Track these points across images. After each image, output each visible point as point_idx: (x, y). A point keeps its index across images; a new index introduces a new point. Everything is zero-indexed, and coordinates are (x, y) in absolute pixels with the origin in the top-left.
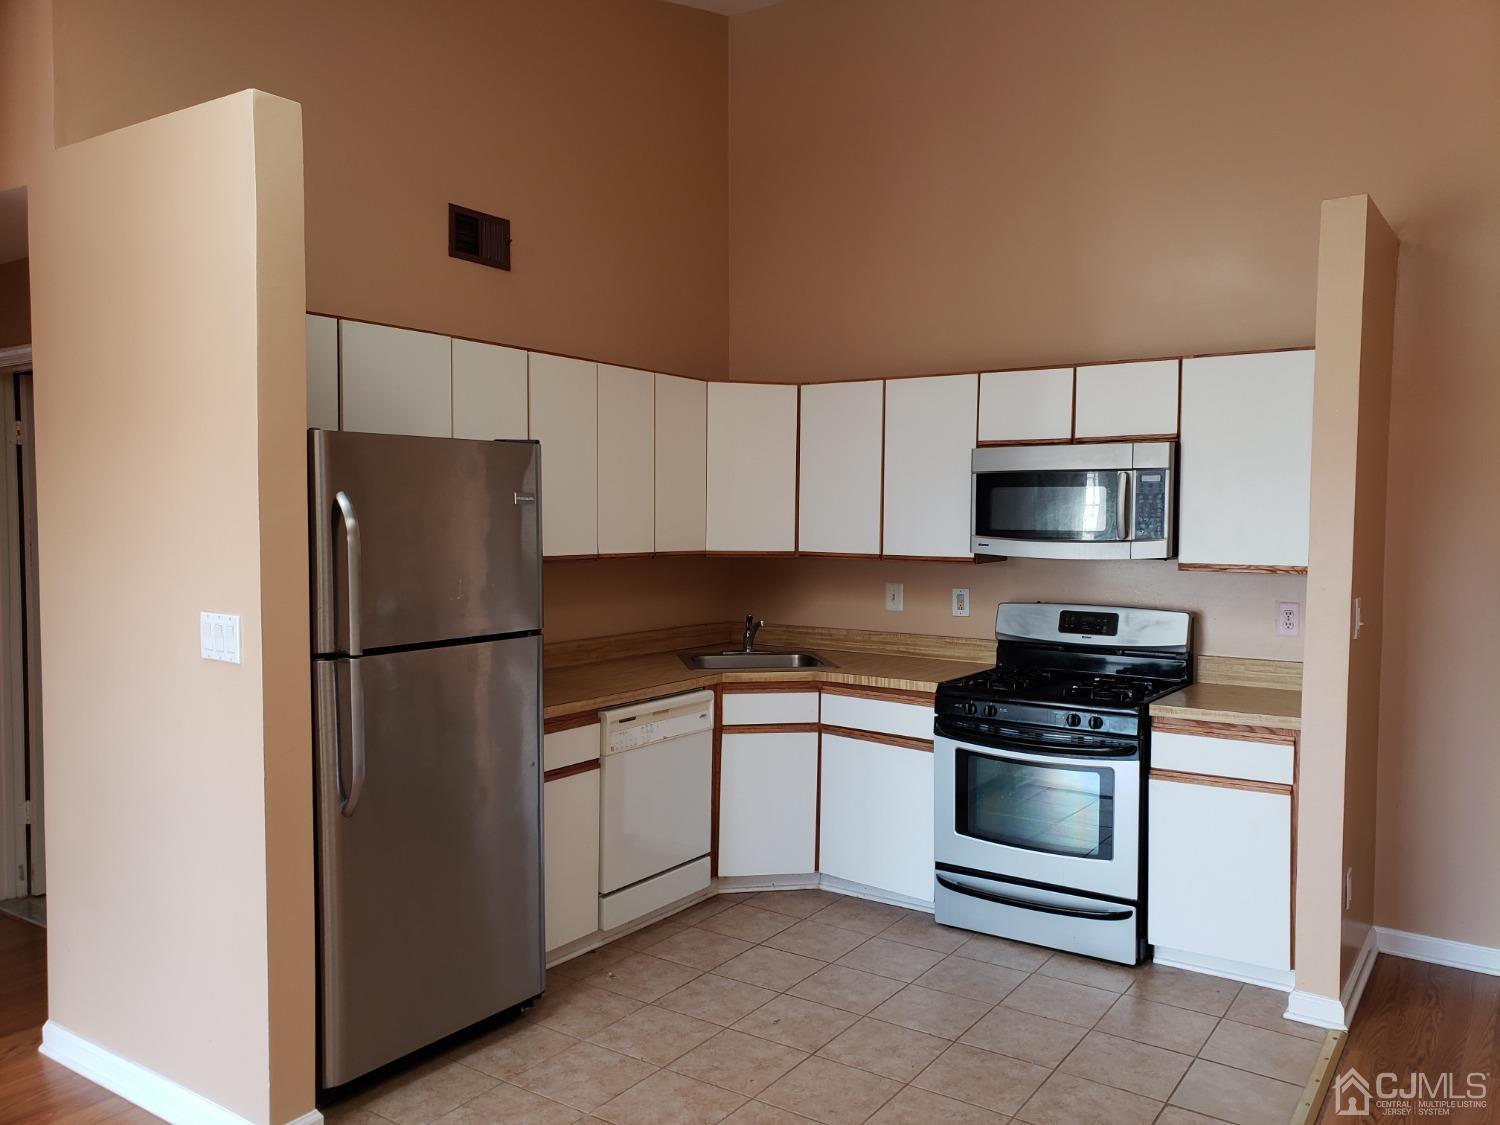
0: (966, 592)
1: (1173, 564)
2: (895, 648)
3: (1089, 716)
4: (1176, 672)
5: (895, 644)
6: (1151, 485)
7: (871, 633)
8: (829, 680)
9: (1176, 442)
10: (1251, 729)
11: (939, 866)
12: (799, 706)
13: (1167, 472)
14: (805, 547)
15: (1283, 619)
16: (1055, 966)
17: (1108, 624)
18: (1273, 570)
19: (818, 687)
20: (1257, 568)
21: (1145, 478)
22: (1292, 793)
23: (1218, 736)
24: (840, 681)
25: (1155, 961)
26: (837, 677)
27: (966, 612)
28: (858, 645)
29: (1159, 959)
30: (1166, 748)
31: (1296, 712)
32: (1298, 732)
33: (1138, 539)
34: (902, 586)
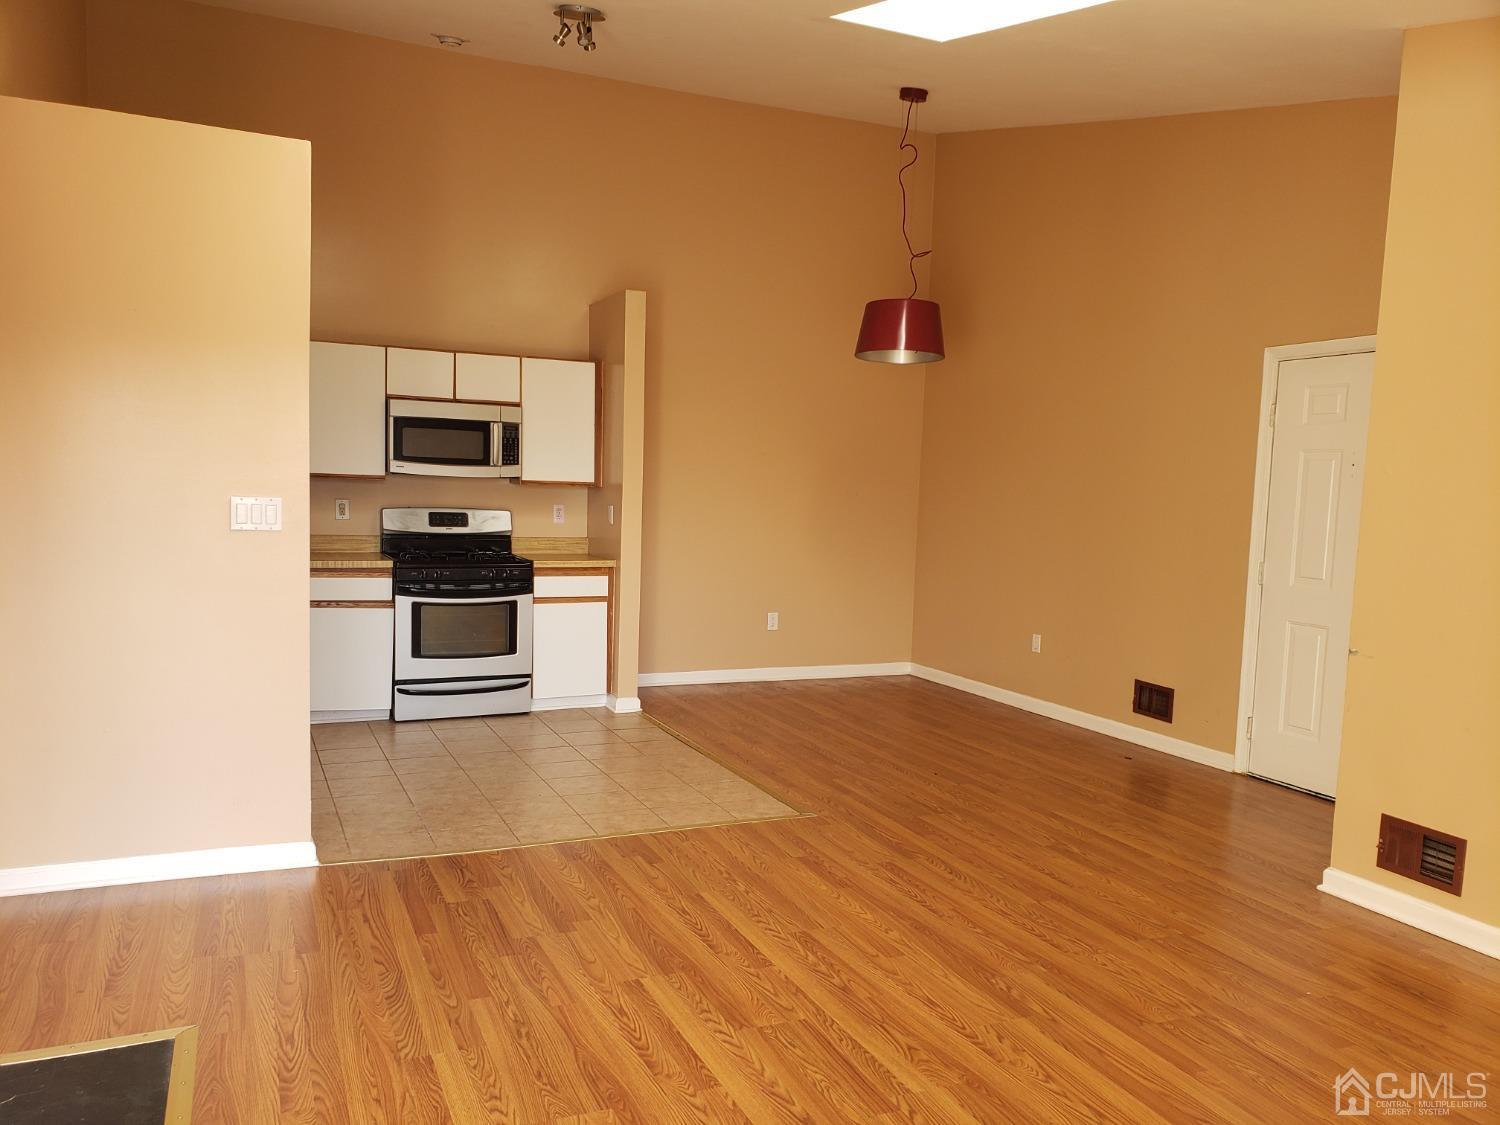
10: (586, 569)
11: (398, 682)
13: (520, 425)
15: (556, 513)
17: (462, 520)
18: (573, 484)
22: (608, 601)
27: (347, 516)
30: (543, 587)
31: (618, 558)
32: (614, 568)
33: (503, 464)
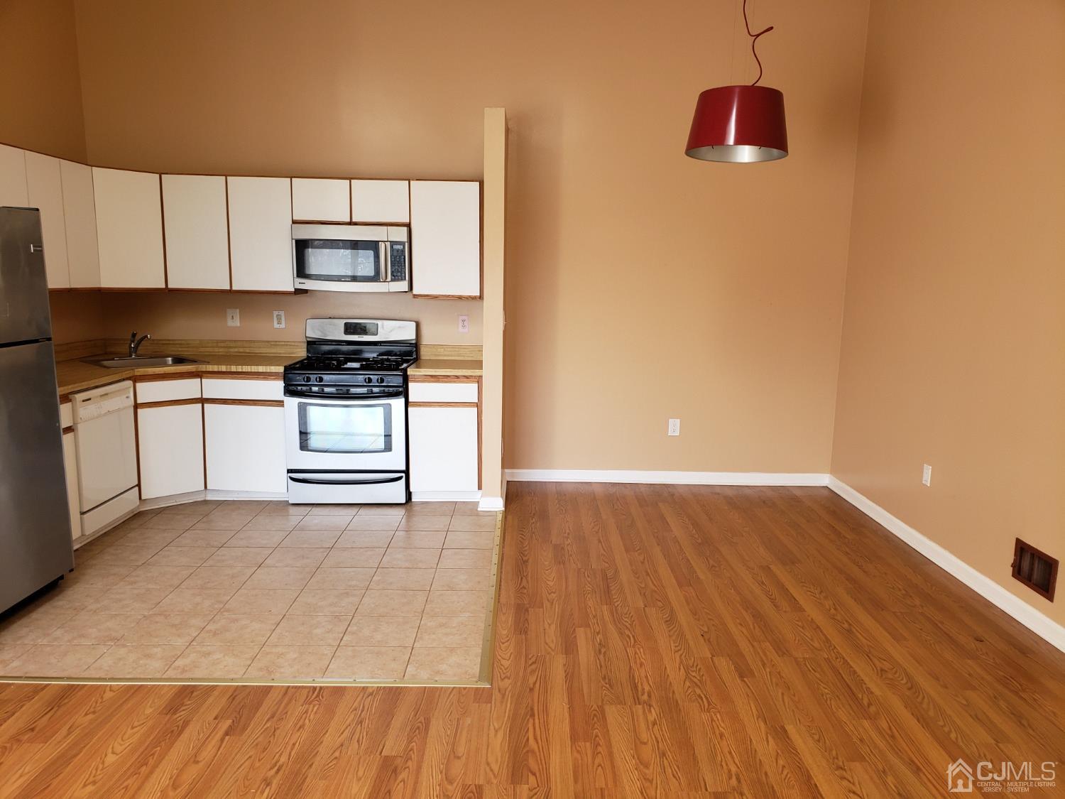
0: (282, 313)
1: (409, 296)
2: (236, 350)
3: (376, 377)
4: (410, 354)
5: (235, 347)
6: (398, 250)
7: (218, 342)
8: (208, 370)
9: (408, 226)
10: (457, 377)
11: (289, 471)
12: (188, 388)
13: (406, 244)
14: (172, 285)
15: (461, 324)
16: (363, 511)
17: (372, 329)
18: (460, 298)
19: (199, 375)
20: (453, 296)
21: (395, 247)
22: (477, 406)
23: (443, 382)
24: (216, 370)
25: (413, 500)
26: (210, 368)
27: (283, 326)
28: (211, 349)
29: (414, 499)
30: (416, 391)
31: (481, 368)
32: (481, 377)
33: (392, 280)
34: (238, 310)
